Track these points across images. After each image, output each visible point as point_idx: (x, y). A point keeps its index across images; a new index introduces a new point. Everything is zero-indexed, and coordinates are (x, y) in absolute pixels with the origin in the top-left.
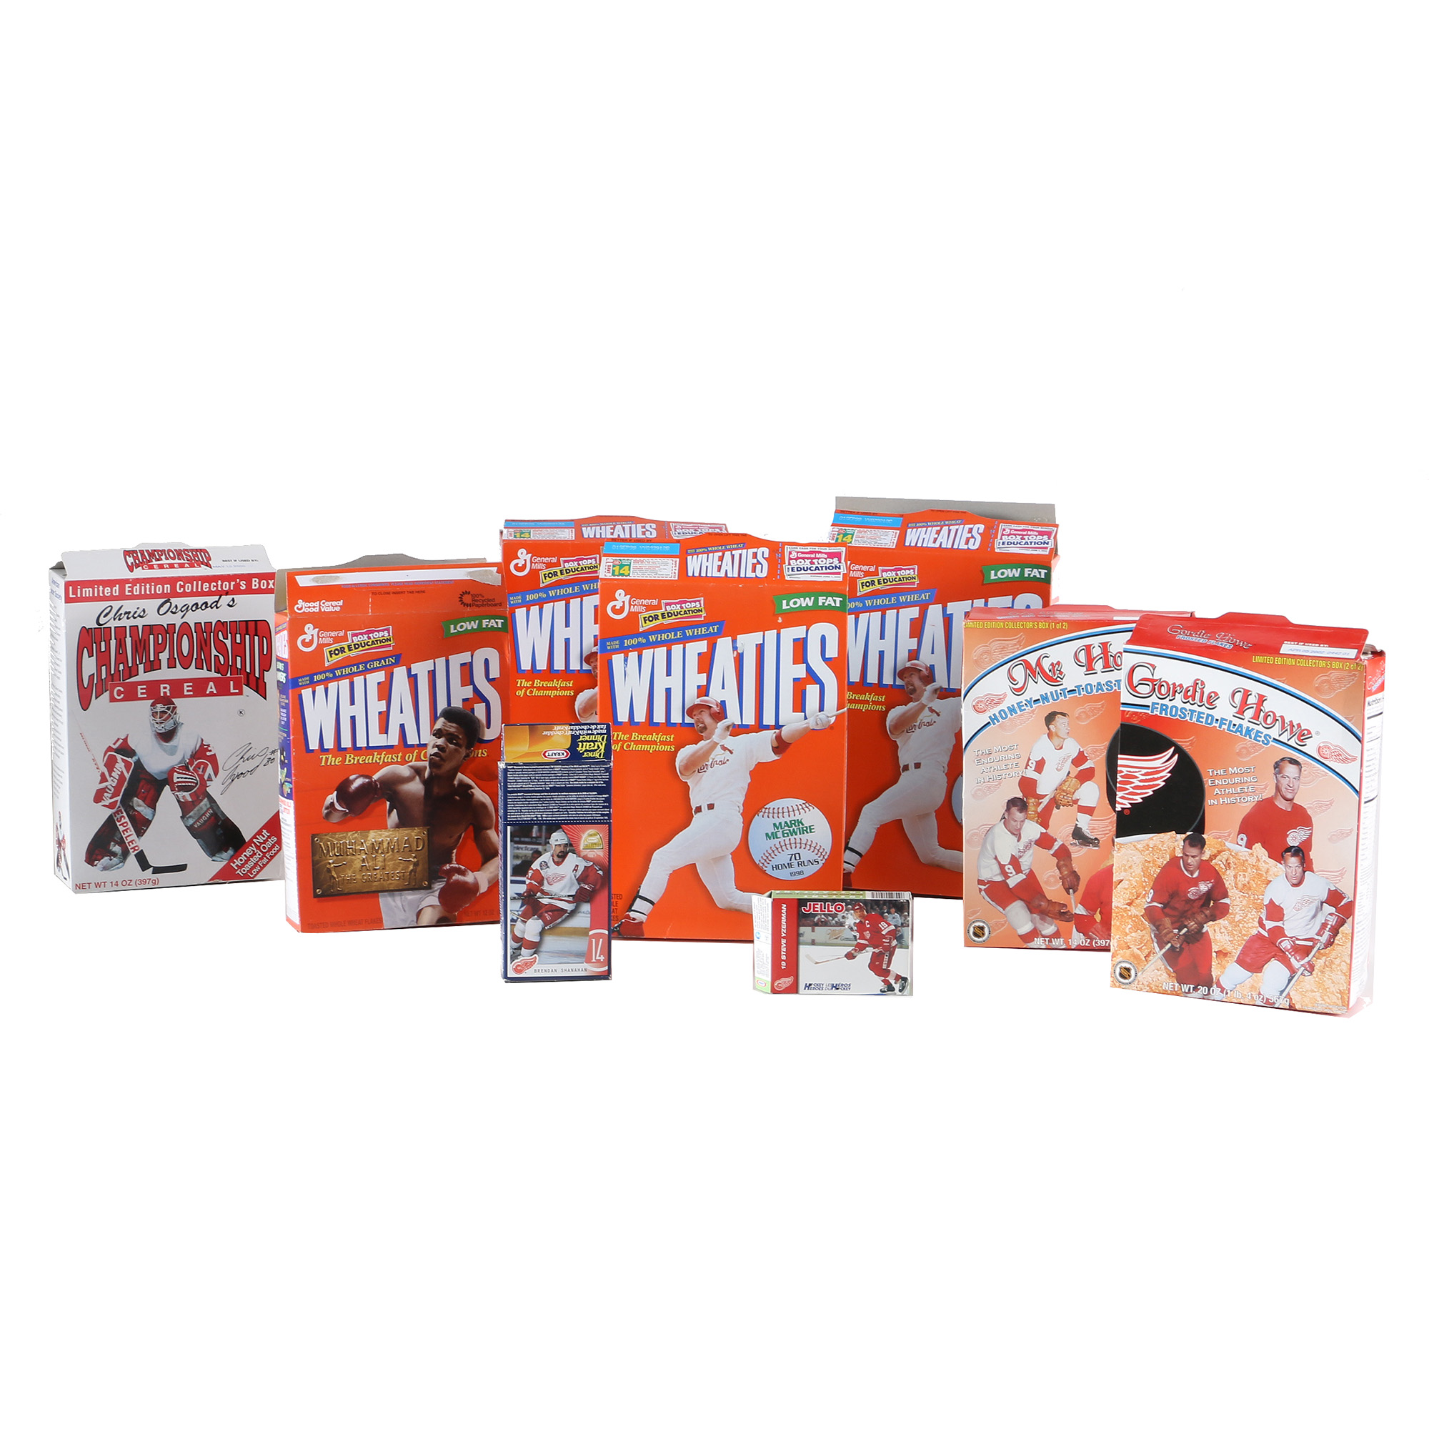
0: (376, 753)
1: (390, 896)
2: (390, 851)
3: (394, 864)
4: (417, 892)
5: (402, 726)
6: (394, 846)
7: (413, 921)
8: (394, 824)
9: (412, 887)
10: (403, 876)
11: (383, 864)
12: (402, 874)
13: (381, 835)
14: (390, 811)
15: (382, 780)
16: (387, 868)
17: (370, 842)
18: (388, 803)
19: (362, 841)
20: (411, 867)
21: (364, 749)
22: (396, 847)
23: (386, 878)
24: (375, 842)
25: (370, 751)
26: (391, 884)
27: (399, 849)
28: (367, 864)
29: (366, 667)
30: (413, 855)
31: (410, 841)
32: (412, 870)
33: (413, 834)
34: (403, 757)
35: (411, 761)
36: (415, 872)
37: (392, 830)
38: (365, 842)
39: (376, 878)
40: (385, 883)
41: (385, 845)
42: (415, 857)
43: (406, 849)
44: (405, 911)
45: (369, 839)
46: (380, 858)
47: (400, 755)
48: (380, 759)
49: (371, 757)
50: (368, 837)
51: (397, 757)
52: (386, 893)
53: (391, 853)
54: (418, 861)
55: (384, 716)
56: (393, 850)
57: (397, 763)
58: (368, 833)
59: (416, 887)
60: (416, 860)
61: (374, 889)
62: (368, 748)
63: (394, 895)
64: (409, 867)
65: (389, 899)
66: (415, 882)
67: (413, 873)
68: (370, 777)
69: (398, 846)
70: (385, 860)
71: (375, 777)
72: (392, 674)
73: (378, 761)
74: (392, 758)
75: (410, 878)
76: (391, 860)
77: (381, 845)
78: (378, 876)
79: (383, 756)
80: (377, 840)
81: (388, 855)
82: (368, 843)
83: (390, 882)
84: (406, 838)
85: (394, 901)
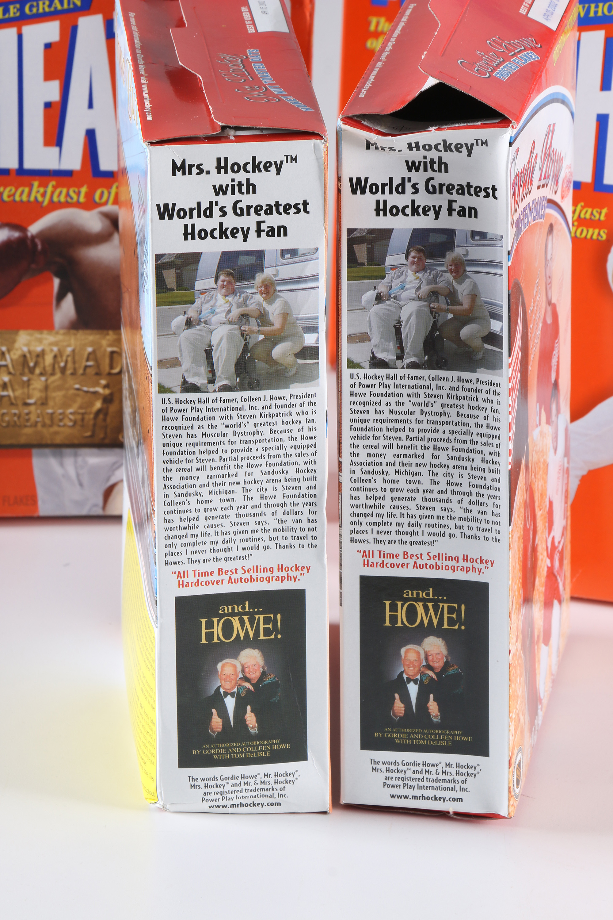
0: (36, 184)
1: (55, 455)
2: (57, 370)
3: (65, 396)
4: (107, 451)
5: (91, 135)
6: (66, 362)
7: (96, 505)
8: (66, 323)
9: (96, 440)
10: (83, 420)
11: (43, 395)
12: (79, 417)
13: (40, 341)
14: (61, 297)
15: (43, 235)
16: (51, 403)
17: (19, 353)
18: (56, 282)
19: (4, 349)
20: (98, 405)
21: (13, 174)
22: (70, 365)
23: (48, 422)
24: (30, 352)
25: (25, 178)
26: (56, 433)
27: (75, 369)
28: (11, 393)
29: (22, 10)
30: (103, 382)
31: (99, 354)
32: (99, 412)
33: (104, 343)
34: (90, 195)
35: (106, 203)
36: (106, 414)
37: (62, 331)
38: (9, 351)
39: (28, 420)
40: (45, 431)
41: (49, 359)
42: (106, 387)
43: (89, 370)
44: (81, 485)
45: (17, 345)
46: (38, 383)
47: (84, 190)
48: (44, 195)
49: (27, 190)
50: (14, 341)
51: (78, 194)
52: (47, 451)
53: (58, 375)
54: (111, 394)
55: (57, 111)
56: (63, 370)
57: (78, 205)
58: (17, 334)
59: (107, 441)
60: (107, 392)
61: (23, 440)
62: (21, 171)
63: (61, 456)
64: (91, 404)
65: (53, 462)
66: (106, 433)
67: (101, 416)
68: (23, 229)
69: (74, 362)
70: (46, 388)
71: (34, 229)
72: (75, 29)
73: (40, 199)
74: (68, 195)
75: (94, 425)
76: (59, 388)
77: (40, 360)
78: (33, 417)
79: (50, 189)
80: (32, 348)
81: (52, 379)
82: (16, 355)
83: (55, 429)
84: (90, 349)
85: (62, 465)
